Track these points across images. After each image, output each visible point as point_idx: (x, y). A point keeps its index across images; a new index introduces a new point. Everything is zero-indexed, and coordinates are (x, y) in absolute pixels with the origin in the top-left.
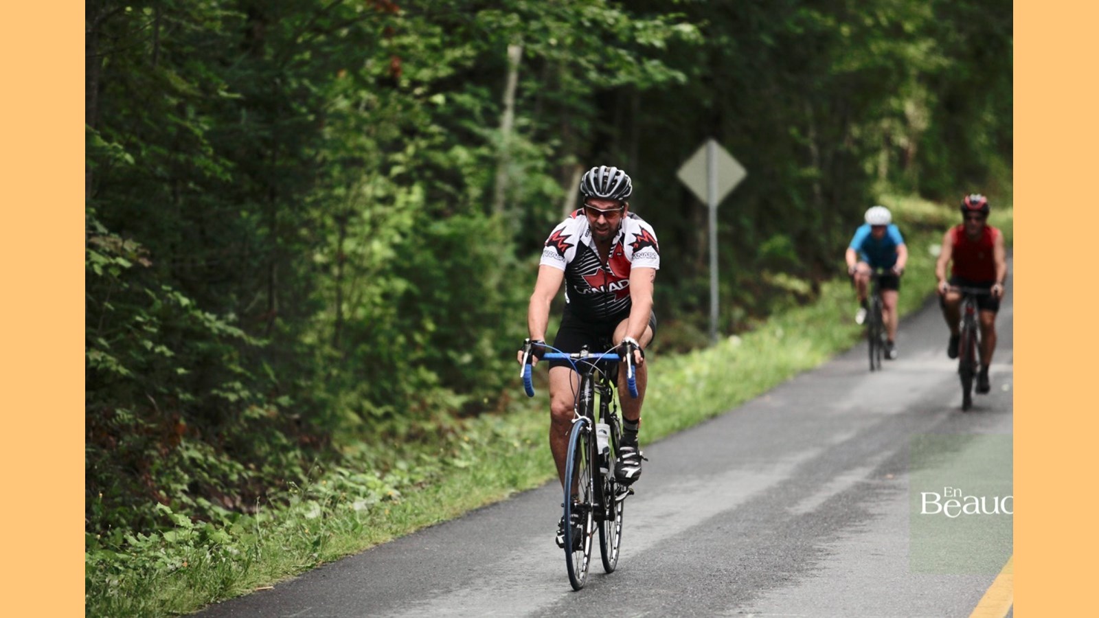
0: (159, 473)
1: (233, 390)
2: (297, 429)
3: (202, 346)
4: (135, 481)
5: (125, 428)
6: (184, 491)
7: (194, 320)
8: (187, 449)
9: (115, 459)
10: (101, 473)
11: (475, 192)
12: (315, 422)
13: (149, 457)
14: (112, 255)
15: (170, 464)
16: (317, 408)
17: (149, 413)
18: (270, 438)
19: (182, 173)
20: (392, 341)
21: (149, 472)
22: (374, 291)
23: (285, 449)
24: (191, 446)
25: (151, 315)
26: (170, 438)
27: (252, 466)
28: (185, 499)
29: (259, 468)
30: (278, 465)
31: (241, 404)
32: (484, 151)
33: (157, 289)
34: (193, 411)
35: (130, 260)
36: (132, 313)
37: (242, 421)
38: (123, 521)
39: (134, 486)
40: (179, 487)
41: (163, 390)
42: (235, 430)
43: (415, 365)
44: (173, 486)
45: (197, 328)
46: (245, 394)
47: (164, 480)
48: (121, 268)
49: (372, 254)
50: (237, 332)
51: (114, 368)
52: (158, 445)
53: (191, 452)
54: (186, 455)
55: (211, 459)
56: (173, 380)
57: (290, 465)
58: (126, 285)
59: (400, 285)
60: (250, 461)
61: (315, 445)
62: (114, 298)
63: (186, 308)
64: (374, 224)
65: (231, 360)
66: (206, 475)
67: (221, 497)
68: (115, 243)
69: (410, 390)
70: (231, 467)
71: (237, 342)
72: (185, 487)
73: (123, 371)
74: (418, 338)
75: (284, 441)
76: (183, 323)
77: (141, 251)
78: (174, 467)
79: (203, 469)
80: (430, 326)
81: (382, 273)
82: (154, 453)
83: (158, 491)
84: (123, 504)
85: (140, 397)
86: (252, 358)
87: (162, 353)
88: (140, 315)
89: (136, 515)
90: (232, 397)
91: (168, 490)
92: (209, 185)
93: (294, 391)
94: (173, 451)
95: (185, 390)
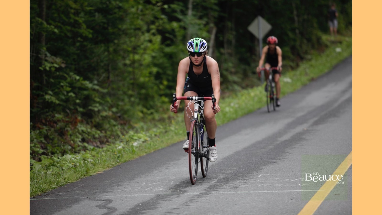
0: (71, 135)
1: (96, 107)
2: (119, 119)
3: (86, 92)
4: (62, 138)
5: (59, 121)
6: (80, 141)
7: (82, 84)
8: (80, 127)
9: (56, 131)
10: (51, 136)
11: (179, 38)
12: (126, 116)
13: (67, 130)
14: (52, 63)
15: (75, 132)
16: (126, 112)
17: (67, 115)
18: (109, 122)
19: (76, 35)
20: (152, 88)
21: (67, 135)
22: (146, 72)
23: (114, 126)
24: (82, 126)
25: (67, 83)
26: (74, 123)
27: (103, 132)
28: (80, 144)
29: (106, 132)
30: (112, 131)
31: (99, 111)
32: (182, 24)
33: (68, 74)
34: (83, 114)
35: (58, 65)
36: (60, 82)
37: (100, 117)
38: (58, 152)
39: (62, 140)
40: (77, 140)
41: (72, 107)
42: (97, 120)
43: (161, 95)
44: (76, 139)
45: (83, 87)
46: (100, 108)
47: (73, 137)
48: (56, 68)
49: (145, 59)
50: (97, 87)
51: (54, 101)
52: (71, 126)
53: (82, 127)
54: (80, 129)
55: (89, 130)
56: (76, 104)
57: (116, 131)
58: (58, 73)
59: (155, 70)
60: (103, 130)
61: (125, 124)
62: (54, 78)
63: (79, 80)
64: (145, 49)
65: (95, 97)
66: (87, 135)
67: (92, 142)
68: (53, 59)
69: (159, 104)
70: (96, 133)
71: (97, 91)
72: (80, 140)
73: (57, 102)
74: (162, 87)
75: (114, 123)
76: (78, 85)
77: (62, 61)
78: (76, 133)
79: (86, 134)
80: (165, 83)
81: (148, 66)
82: (69, 129)
83: (70, 141)
84: (58, 146)
85: (64, 110)
86: (103, 96)
87: (71, 96)
88: (63, 83)
89: (62, 150)
90: (96, 109)
91: (73, 141)
92: (85, 38)
93: (117, 106)
94: (75, 128)
95: (80, 107)
